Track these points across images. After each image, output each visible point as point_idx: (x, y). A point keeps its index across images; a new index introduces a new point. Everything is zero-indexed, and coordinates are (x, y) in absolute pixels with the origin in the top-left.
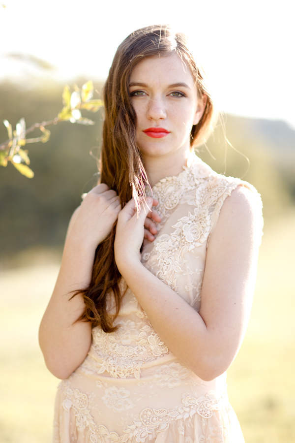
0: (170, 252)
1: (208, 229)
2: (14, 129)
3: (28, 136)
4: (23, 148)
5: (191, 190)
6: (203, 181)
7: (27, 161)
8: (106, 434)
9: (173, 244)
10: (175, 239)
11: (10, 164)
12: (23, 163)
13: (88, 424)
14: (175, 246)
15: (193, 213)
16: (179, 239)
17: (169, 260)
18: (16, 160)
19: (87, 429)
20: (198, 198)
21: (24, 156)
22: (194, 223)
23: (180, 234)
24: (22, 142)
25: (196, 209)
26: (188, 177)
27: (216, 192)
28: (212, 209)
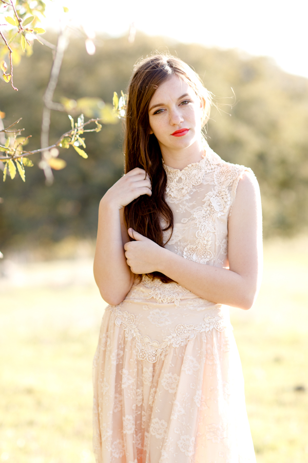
0: (204, 218)
1: (229, 203)
2: (76, 121)
3: (85, 128)
4: (81, 136)
5: (209, 173)
6: (216, 166)
7: (84, 146)
8: (149, 343)
9: (206, 213)
10: (206, 209)
11: (71, 146)
12: (81, 147)
13: (135, 335)
14: (207, 214)
15: (214, 190)
16: (209, 208)
17: (204, 223)
18: (76, 145)
19: (134, 339)
20: (215, 180)
21: (82, 141)
22: (217, 197)
23: (209, 205)
24: (81, 132)
25: (215, 187)
26: (206, 163)
27: (230, 176)
28: (230, 188)
